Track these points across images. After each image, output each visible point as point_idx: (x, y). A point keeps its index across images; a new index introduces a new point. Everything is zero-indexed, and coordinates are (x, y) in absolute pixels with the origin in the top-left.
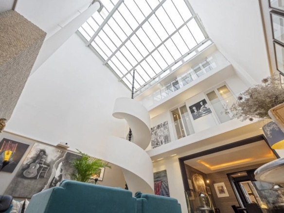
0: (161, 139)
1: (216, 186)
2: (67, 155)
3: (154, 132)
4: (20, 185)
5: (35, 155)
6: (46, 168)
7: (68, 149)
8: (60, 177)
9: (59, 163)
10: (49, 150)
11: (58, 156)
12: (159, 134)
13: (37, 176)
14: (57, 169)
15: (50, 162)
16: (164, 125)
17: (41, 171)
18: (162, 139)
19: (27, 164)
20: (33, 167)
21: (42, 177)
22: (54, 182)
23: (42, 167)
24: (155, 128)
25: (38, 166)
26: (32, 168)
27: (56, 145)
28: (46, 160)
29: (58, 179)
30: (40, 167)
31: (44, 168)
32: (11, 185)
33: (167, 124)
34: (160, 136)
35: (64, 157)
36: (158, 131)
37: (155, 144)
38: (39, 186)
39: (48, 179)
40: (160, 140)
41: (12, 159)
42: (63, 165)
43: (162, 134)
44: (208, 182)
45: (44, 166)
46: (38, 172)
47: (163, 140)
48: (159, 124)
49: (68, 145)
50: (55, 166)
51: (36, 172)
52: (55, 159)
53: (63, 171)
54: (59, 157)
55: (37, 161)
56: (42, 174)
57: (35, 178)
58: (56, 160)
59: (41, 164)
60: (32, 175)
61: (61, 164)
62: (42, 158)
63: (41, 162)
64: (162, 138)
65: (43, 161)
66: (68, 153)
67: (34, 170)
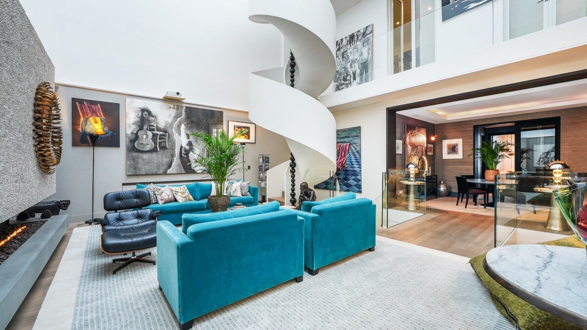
0: (353, 69)
1: (446, 143)
2: (186, 111)
3: (342, 51)
4: (140, 161)
5: (138, 119)
6: (163, 135)
7: (184, 101)
8: (190, 144)
9: (179, 126)
10: (155, 108)
11: (173, 115)
12: (351, 58)
13: (156, 147)
14: (180, 134)
15: (166, 126)
16: (364, 34)
17: (158, 141)
18: (357, 68)
19: (132, 133)
20: (145, 137)
21: (163, 148)
22: (183, 152)
23: (157, 134)
24: (344, 43)
25: (150, 134)
26: (142, 138)
27: (161, 97)
28: (157, 123)
29: (187, 148)
30: (154, 135)
31: (160, 135)
32: (129, 163)
33: (372, 32)
34: (353, 61)
35: (183, 115)
36: (350, 49)
37: (342, 78)
38: (166, 160)
39: (173, 150)
40: (350, 71)
41: (106, 129)
42: (187, 128)
43: (357, 56)
44: (433, 138)
45: (159, 133)
46: (155, 143)
47: (358, 72)
48: (354, 31)
49: (182, 96)
50: (175, 130)
51: (151, 142)
52: (170, 120)
53: (191, 137)
54: (176, 117)
55: (145, 127)
56: (163, 144)
57: (154, 150)
58: (173, 123)
59: (153, 130)
60: (148, 148)
61: (183, 127)
62: (149, 121)
63: (152, 128)
64: (357, 66)
65: (153, 126)
66: (186, 107)
67: (146, 140)
